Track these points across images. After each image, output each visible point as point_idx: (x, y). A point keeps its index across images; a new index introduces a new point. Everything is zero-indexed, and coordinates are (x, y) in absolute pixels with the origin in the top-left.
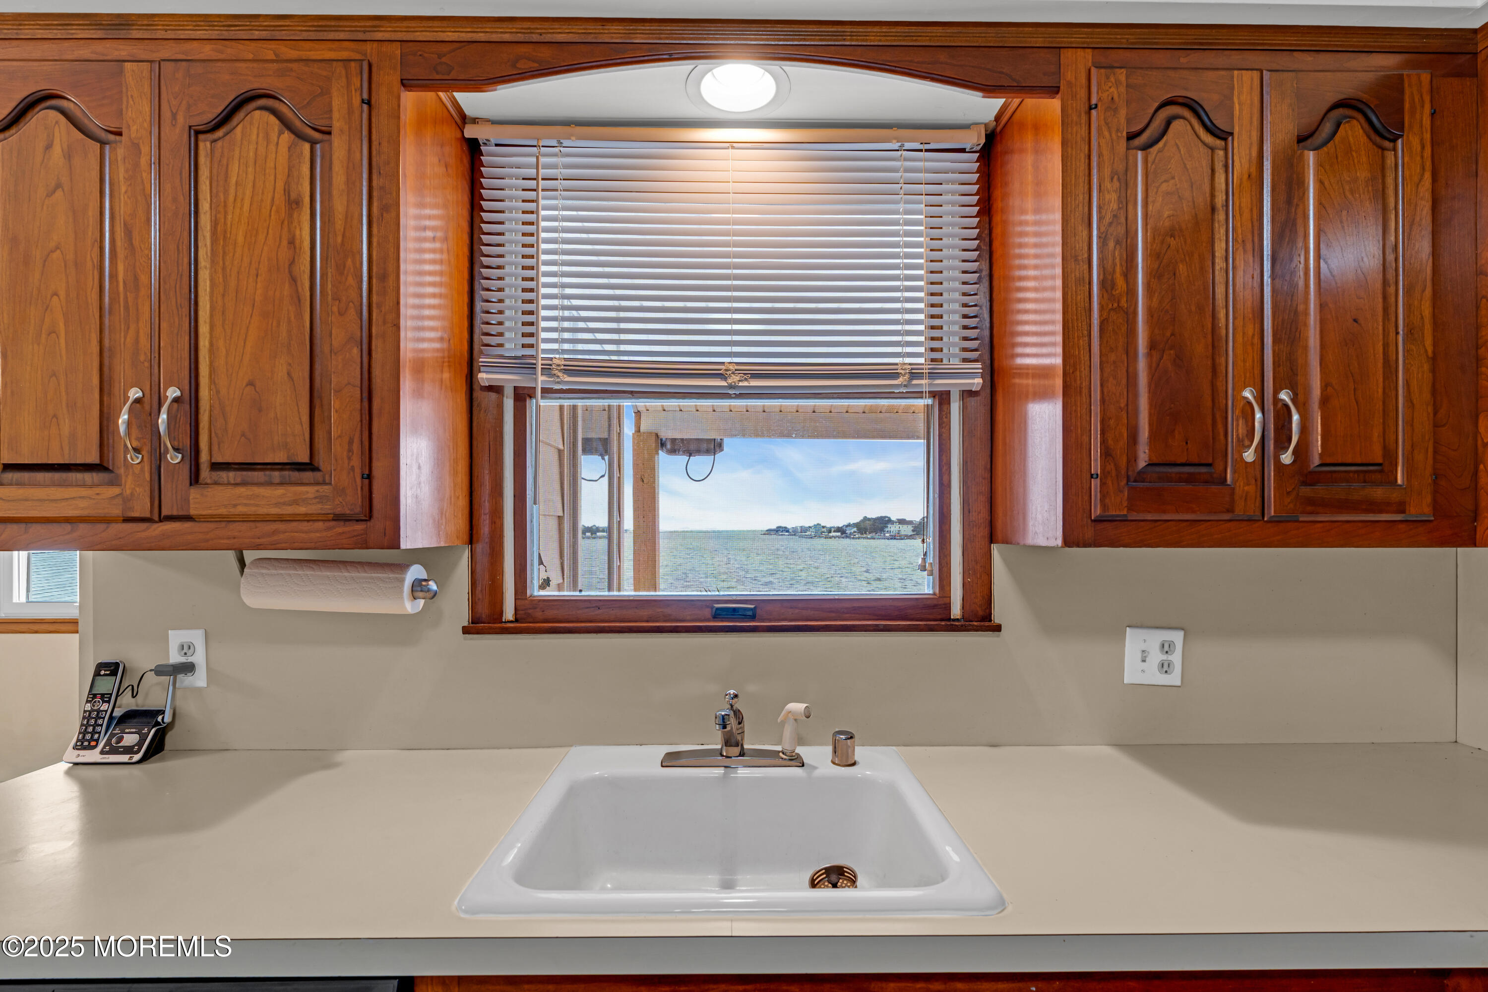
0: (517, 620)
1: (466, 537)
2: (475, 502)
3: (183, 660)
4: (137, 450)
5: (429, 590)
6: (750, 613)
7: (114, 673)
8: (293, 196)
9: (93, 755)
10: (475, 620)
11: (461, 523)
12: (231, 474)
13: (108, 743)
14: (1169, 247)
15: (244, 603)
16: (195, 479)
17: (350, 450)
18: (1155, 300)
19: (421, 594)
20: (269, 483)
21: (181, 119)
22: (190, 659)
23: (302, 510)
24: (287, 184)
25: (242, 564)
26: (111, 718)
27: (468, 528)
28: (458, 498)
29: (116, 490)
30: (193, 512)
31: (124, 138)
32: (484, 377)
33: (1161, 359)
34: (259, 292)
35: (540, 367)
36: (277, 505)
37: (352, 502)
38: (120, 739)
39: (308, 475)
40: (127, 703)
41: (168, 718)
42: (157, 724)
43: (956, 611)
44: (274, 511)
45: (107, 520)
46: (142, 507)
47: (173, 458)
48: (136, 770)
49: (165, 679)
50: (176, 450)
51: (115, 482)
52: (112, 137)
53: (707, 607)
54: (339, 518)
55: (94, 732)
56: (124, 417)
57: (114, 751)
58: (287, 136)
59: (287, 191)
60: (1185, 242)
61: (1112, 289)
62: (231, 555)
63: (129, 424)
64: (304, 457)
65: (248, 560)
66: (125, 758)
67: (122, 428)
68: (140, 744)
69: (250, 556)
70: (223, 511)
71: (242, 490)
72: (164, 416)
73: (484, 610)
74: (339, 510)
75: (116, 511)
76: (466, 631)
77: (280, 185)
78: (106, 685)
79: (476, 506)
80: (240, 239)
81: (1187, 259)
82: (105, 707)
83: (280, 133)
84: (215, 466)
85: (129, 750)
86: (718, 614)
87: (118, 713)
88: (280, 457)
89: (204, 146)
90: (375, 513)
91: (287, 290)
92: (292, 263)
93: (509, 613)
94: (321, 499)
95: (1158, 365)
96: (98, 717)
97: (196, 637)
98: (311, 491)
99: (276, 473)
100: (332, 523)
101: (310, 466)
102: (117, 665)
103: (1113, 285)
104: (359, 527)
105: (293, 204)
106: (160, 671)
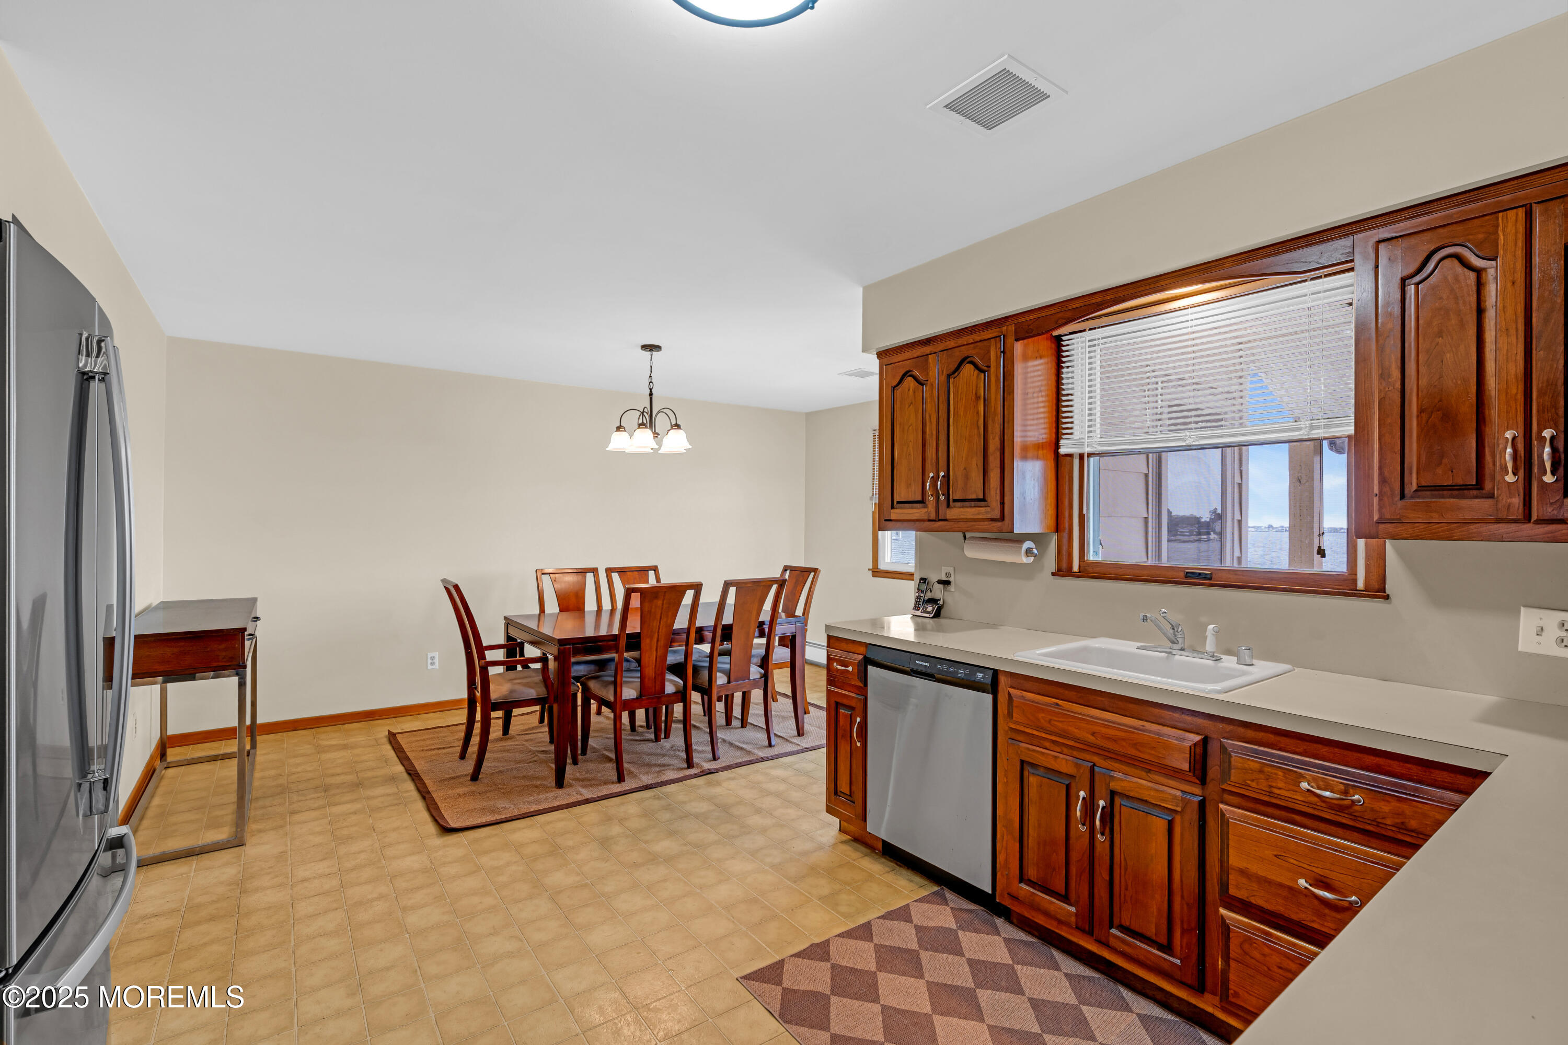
0: (1080, 572)
1: (1054, 528)
2: (1059, 511)
3: (947, 579)
4: (932, 495)
5: (1033, 553)
6: (1208, 576)
7: (925, 582)
8: (978, 395)
9: (918, 613)
10: (1059, 570)
11: (1052, 522)
12: (959, 503)
13: (923, 609)
14: (1438, 344)
15: (965, 555)
16: (948, 506)
17: (996, 493)
18: (1424, 381)
19: (1030, 555)
20: (971, 507)
21: (945, 373)
22: (949, 579)
23: (980, 517)
24: (976, 390)
25: (965, 538)
26: (924, 600)
27: (1055, 524)
28: (1048, 510)
29: (926, 510)
30: (948, 518)
31: (929, 382)
32: (1063, 451)
33: (1430, 417)
34: (967, 433)
35: (1086, 443)
36: (973, 515)
37: (996, 514)
38: (927, 608)
39: (982, 503)
40: (929, 595)
41: (941, 603)
42: (938, 604)
43: (1361, 585)
44: (972, 517)
45: (923, 521)
46: (933, 516)
47: (942, 498)
48: (931, 621)
49: (941, 586)
50: (943, 495)
51: (926, 507)
52: (925, 382)
53: (1181, 571)
54: (993, 520)
55: (919, 604)
56: (928, 483)
57: (925, 612)
58: (976, 372)
59: (976, 393)
60: (1452, 338)
61: (1389, 377)
62: (961, 534)
63: (930, 485)
64: (981, 497)
65: (967, 537)
66: (927, 615)
67: (928, 487)
68: (933, 610)
69: (968, 535)
70: (956, 517)
71: (962, 509)
72: (939, 482)
73: (1064, 566)
74: (992, 517)
75: (926, 518)
76: (1053, 574)
77: (974, 392)
78: (924, 587)
79: (1059, 514)
80: (962, 414)
81: (1454, 349)
82: (922, 595)
83: (974, 371)
84: (955, 501)
85: (929, 612)
86: (1188, 575)
87: (926, 598)
88: (974, 497)
89: (952, 380)
90: (1005, 519)
91: (976, 431)
92: (978, 421)
93: (1076, 568)
94: (987, 513)
95: (1427, 422)
96: (920, 599)
97: (951, 570)
98: (983, 509)
99: (973, 503)
100: (991, 522)
101: (984, 500)
102: (925, 579)
103: (1389, 376)
104: (999, 524)
105: (978, 398)
106: (940, 582)
